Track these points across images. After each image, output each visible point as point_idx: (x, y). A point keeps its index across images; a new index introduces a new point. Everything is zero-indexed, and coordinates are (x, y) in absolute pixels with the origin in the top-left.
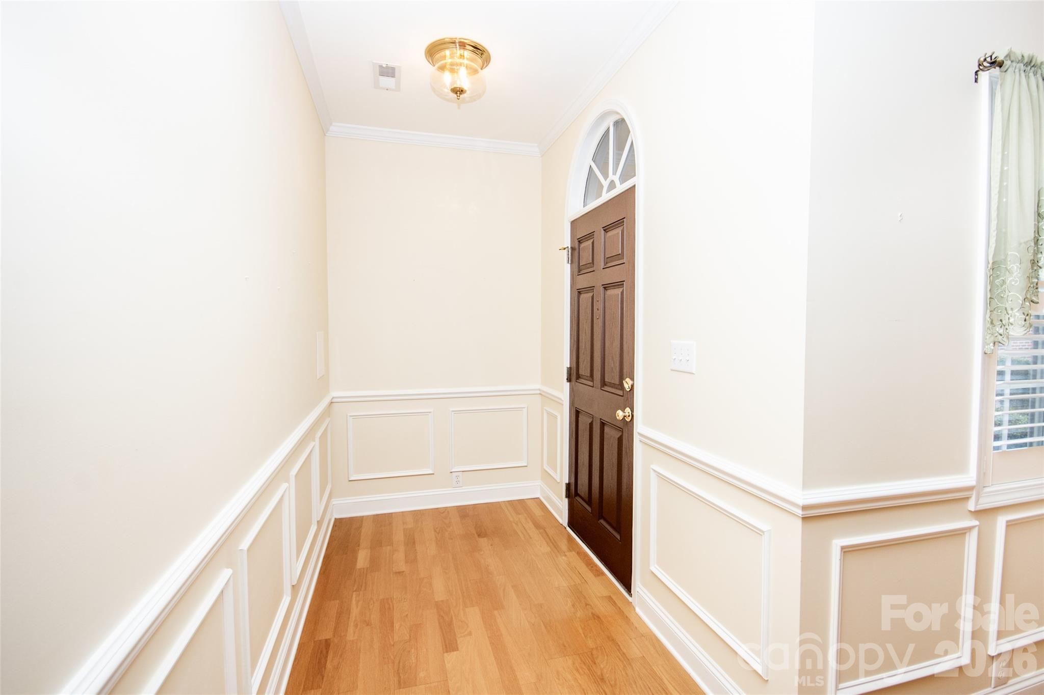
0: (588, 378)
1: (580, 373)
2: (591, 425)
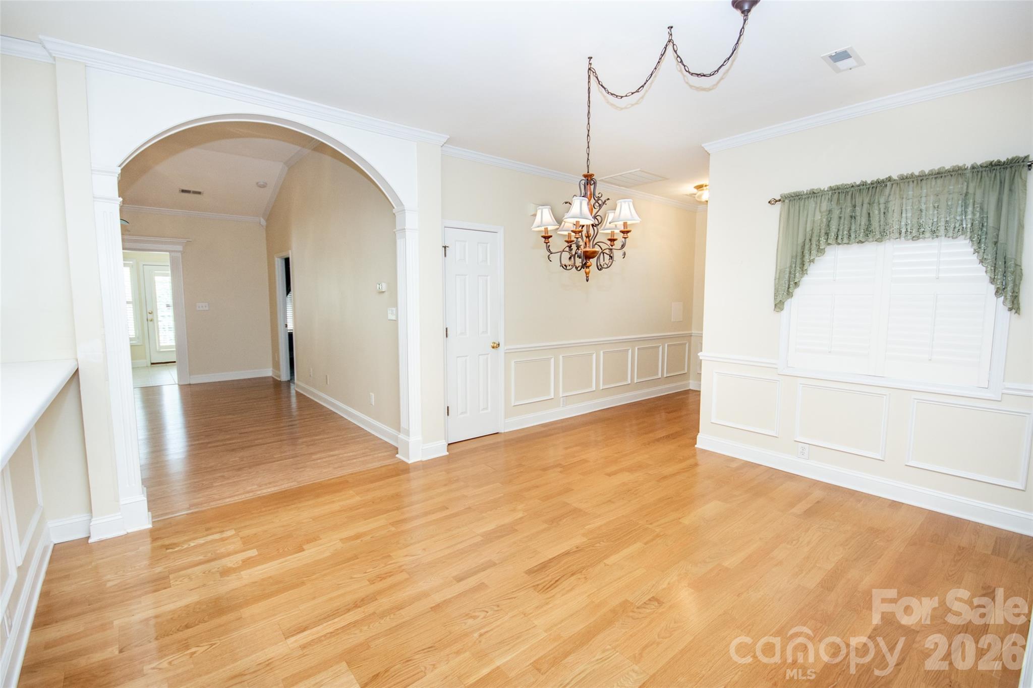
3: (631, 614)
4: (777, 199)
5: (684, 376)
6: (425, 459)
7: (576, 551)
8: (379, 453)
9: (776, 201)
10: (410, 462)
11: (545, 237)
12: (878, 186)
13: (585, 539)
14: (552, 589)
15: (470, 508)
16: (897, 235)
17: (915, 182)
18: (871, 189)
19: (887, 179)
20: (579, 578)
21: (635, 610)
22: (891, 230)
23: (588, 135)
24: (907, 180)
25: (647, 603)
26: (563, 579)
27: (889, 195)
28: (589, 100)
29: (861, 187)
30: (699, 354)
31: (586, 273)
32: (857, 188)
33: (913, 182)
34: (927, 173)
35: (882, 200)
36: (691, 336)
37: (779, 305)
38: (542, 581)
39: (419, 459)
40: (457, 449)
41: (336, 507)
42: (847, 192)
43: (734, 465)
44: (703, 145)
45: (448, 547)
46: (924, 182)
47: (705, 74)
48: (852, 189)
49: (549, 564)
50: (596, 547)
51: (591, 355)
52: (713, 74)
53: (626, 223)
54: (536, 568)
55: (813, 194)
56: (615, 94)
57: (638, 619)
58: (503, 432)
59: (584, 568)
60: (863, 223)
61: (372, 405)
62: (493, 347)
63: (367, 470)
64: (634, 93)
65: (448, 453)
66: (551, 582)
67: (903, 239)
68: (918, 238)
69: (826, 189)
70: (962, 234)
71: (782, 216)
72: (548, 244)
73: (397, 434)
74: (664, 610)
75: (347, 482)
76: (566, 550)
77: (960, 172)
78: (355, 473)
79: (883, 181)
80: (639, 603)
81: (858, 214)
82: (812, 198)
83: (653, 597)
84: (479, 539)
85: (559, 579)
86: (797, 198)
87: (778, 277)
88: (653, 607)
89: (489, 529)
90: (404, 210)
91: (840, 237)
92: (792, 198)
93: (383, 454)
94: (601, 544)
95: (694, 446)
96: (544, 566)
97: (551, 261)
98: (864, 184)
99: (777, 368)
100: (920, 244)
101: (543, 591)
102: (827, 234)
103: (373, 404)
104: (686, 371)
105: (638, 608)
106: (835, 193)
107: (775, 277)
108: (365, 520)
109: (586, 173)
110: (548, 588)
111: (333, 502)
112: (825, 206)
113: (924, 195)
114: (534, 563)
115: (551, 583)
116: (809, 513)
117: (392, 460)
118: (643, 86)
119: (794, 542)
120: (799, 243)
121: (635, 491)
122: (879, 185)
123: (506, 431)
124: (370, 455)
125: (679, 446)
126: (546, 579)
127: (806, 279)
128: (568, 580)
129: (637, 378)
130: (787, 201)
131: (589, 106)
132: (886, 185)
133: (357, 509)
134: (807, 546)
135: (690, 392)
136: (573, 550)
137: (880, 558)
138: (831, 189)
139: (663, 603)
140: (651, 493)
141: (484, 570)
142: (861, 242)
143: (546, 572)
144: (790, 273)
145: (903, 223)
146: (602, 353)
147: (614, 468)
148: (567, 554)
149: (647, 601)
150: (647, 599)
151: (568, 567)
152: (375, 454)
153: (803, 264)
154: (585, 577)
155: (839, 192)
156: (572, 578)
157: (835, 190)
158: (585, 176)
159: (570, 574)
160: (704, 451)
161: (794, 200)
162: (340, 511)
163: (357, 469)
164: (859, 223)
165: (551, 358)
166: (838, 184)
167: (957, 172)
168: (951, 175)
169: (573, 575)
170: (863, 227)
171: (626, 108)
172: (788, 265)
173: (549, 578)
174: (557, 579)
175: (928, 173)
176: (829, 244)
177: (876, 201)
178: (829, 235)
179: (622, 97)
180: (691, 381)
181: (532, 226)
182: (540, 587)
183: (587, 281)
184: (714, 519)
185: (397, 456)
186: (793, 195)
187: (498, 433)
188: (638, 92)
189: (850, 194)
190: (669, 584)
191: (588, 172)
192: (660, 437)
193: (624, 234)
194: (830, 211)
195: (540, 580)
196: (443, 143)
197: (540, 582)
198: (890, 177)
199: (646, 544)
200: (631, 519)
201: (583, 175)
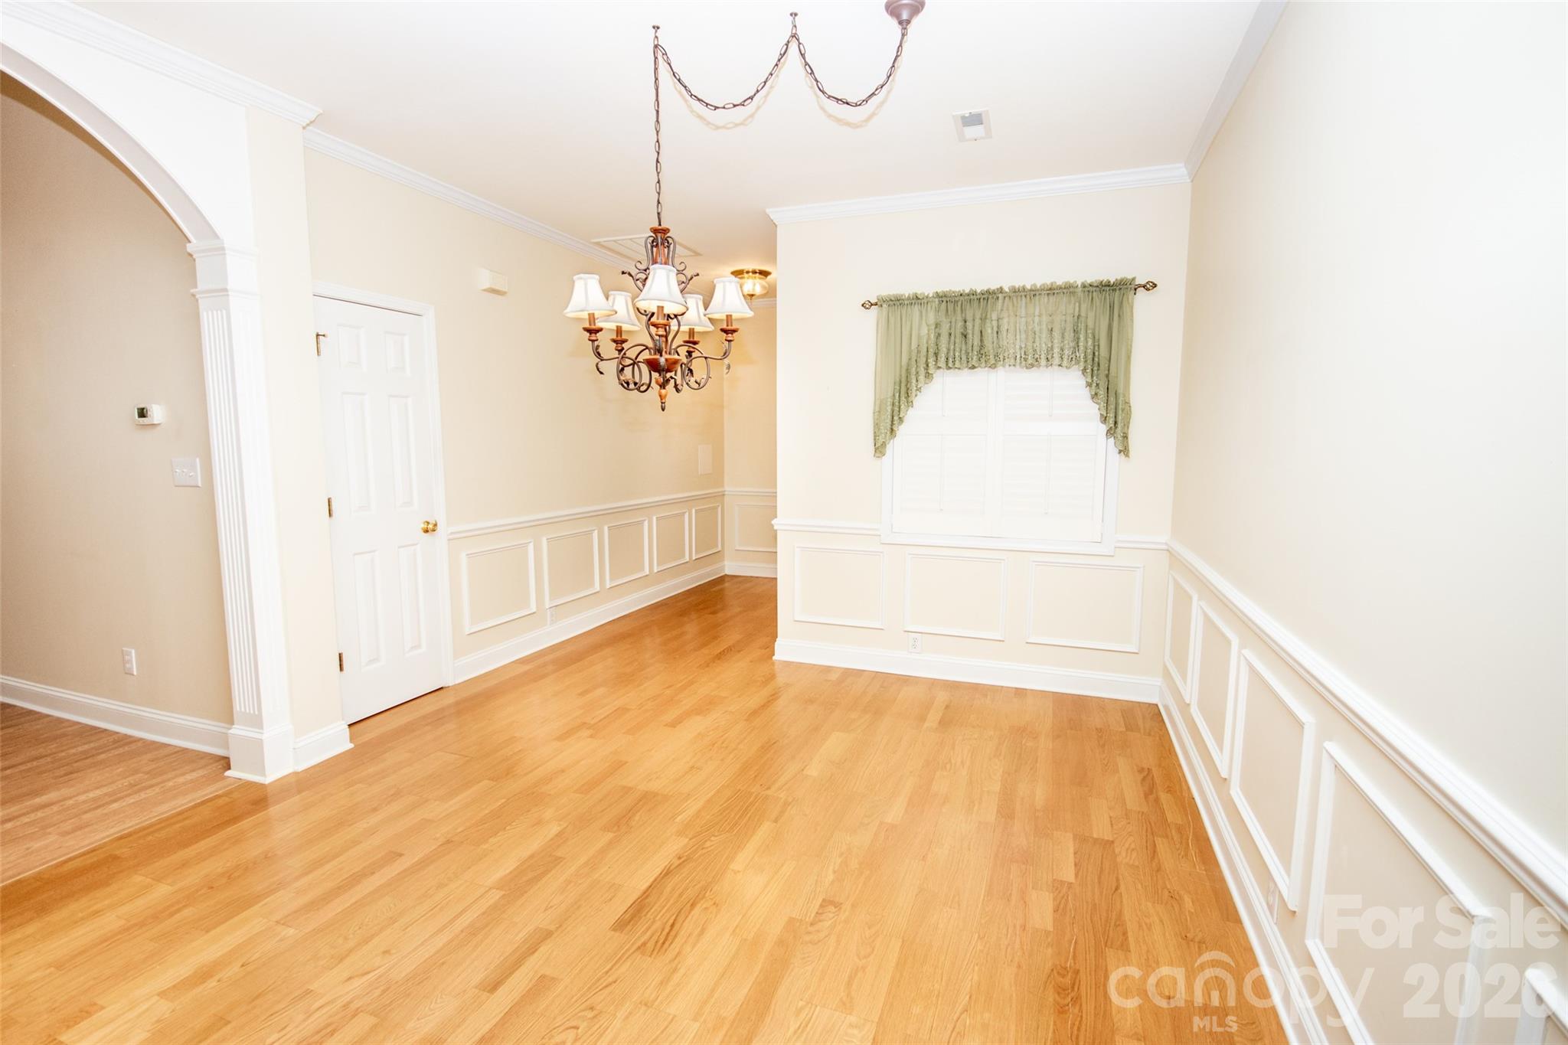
3: (807, 938)
4: (873, 302)
5: (718, 555)
6: (301, 767)
7: (679, 865)
8: (176, 776)
9: (872, 305)
10: (268, 780)
11: (590, 331)
12: (988, 298)
13: (684, 841)
14: (671, 943)
15: (448, 842)
16: (1013, 361)
17: (1028, 297)
18: (982, 300)
19: (998, 289)
20: (706, 908)
21: (810, 929)
22: (1006, 354)
23: (658, 161)
24: (1018, 292)
25: (820, 911)
26: (680, 919)
27: (1002, 310)
28: (657, 100)
29: (972, 297)
30: (773, 522)
31: (660, 396)
32: (966, 297)
33: (1026, 296)
34: (1038, 287)
35: (994, 316)
36: (724, 495)
37: (880, 449)
38: (649, 934)
39: (291, 770)
40: (372, 732)
41: (110, 921)
42: (956, 302)
43: (834, 677)
44: (768, 211)
45: (440, 930)
46: (1037, 297)
47: (849, 100)
48: (961, 298)
49: (647, 900)
50: (707, 848)
51: (591, 532)
52: (860, 105)
53: (731, 316)
54: (627, 916)
55: (916, 299)
56: (704, 100)
57: (819, 941)
58: (450, 685)
59: (705, 889)
60: (975, 344)
61: (133, 675)
62: (426, 531)
63: (161, 821)
64: (738, 105)
65: (352, 746)
66: (663, 930)
67: (1018, 366)
68: (1032, 366)
69: (931, 295)
70: (1076, 364)
71: (880, 326)
72: (596, 343)
73: (224, 730)
74: (847, 913)
75: (115, 858)
76: (662, 867)
77: (1071, 290)
78: (129, 835)
79: (994, 293)
80: (810, 916)
81: (970, 332)
82: (916, 306)
83: (824, 900)
84: (495, 896)
85: (675, 920)
86: (898, 303)
87: (877, 410)
88: (831, 915)
89: (508, 871)
90: (223, 249)
91: (951, 360)
92: (891, 302)
93: (188, 777)
94: (712, 841)
95: (771, 658)
96: (639, 908)
97: (601, 373)
98: (974, 293)
99: (880, 535)
100: (1034, 373)
101: (659, 951)
102: (936, 354)
103: (135, 673)
104: (720, 548)
105: (812, 924)
106: (943, 301)
107: (874, 410)
108: (207, 932)
109: (656, 225)
110: (664, 943)
111: (96, 913)
112: (931, 317)
113: (1037, 313)
114: (619, 907)
115: (665, 933)
116: (945, 723)
117: (219, 785)
118: (751, 98)
119: (948, 766)
120: (903, 364)
121: (723, 743)
122: (990, 297)
123: (457, 682)
124: (152, 786)
125: (751, 662)
126: (654, 928)
127: (911, 411)
128: (690, 917)
129: (658, 565)
130: (885, 306)
131: (658, 112)
132: (998, 298)
133: (172, 915)
134: (963, 767)
135: (726, 580)
136: (676, 865)
137: (1036, 762)
138: (937, 295)
139: (841, 904)
140: (746, 741)
141: (532, 950)
142: (973, 367)
143: (648, 916)
144: (893, 404)
145: (1018, 347)
146: (606, 529)
147: (672, 714)
148: (667, 874)
149: (819, 909)
150: (817, 907)
151: (680, 895)
152: (169, 780)
153: (908, 396)
154: (714, 904)
155: (948, 301)
156: (693, 913)
157: (942, 297)
158: (655, 231)
159: (689, 905)
160: (788, 664)
161: (895, 303)
162: (126, 929)
163: (130, 824)
164: (970, 343)
165: (530, 542)
166: (945, 290)
167: (1068, 289)
168: (1064, 293)
169: (693, 905)
170: (976, 348)
171: (724, 127)
172: (890, 394)
173: (658, 924)
174: (671, 921)
175: (1040, 287)
176: (939, 368)
177: (988, 316)
178: (939, 356)
179: (716, 108)
180: (726, 563)
181: (566, 308)
182: (650, 945)
183: (663, 410)
184: (845, 761)
185: (228, 773)
186: (893, 299)
187: (442, 688)
188: (743, 105)
189: (960, 303)
190: (835, 872)
191: (660, 225)
192: (719, 651)
193: (727, 334)
194: (937, 325)
195: (645, 933)
196: (308, 122)
197: (646, 937)
198: (1001, 288)
199: (776, 821)
200: (738, 788)
201: (651, 229)
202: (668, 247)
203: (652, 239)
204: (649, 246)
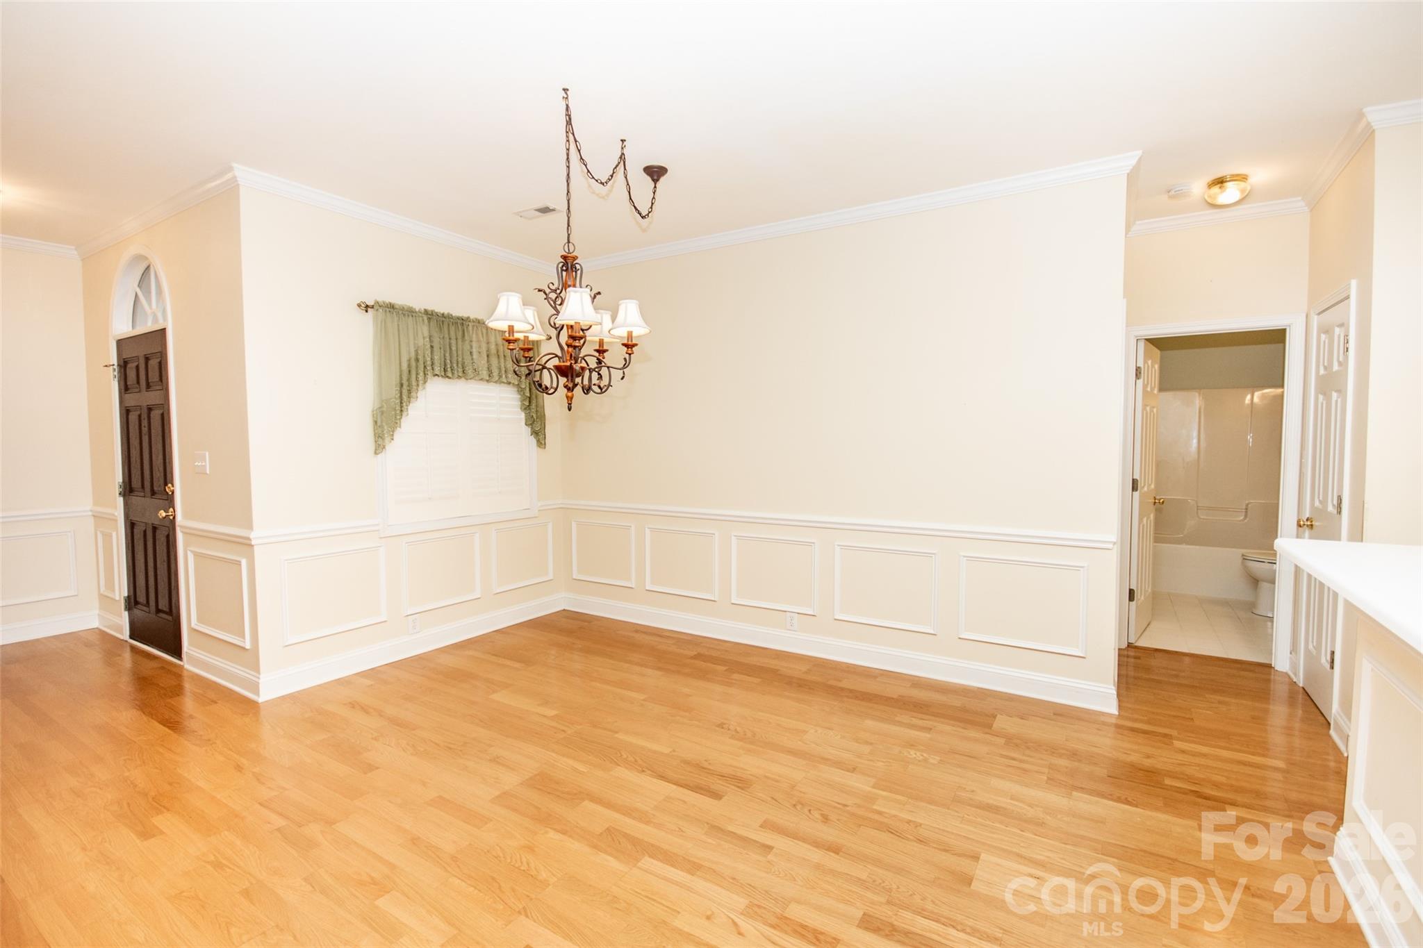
0: (140, 490)
1: (133, 486)
2: (145, 532)
31: (568, 397)
109: (565, 253)
131: (568, 167)
158: (564, 257)
183: (570, 409)
191: (569, 253)
201: (561, 256)
202: (576, 272)
203: (562, 264)
204: (560, 269)
